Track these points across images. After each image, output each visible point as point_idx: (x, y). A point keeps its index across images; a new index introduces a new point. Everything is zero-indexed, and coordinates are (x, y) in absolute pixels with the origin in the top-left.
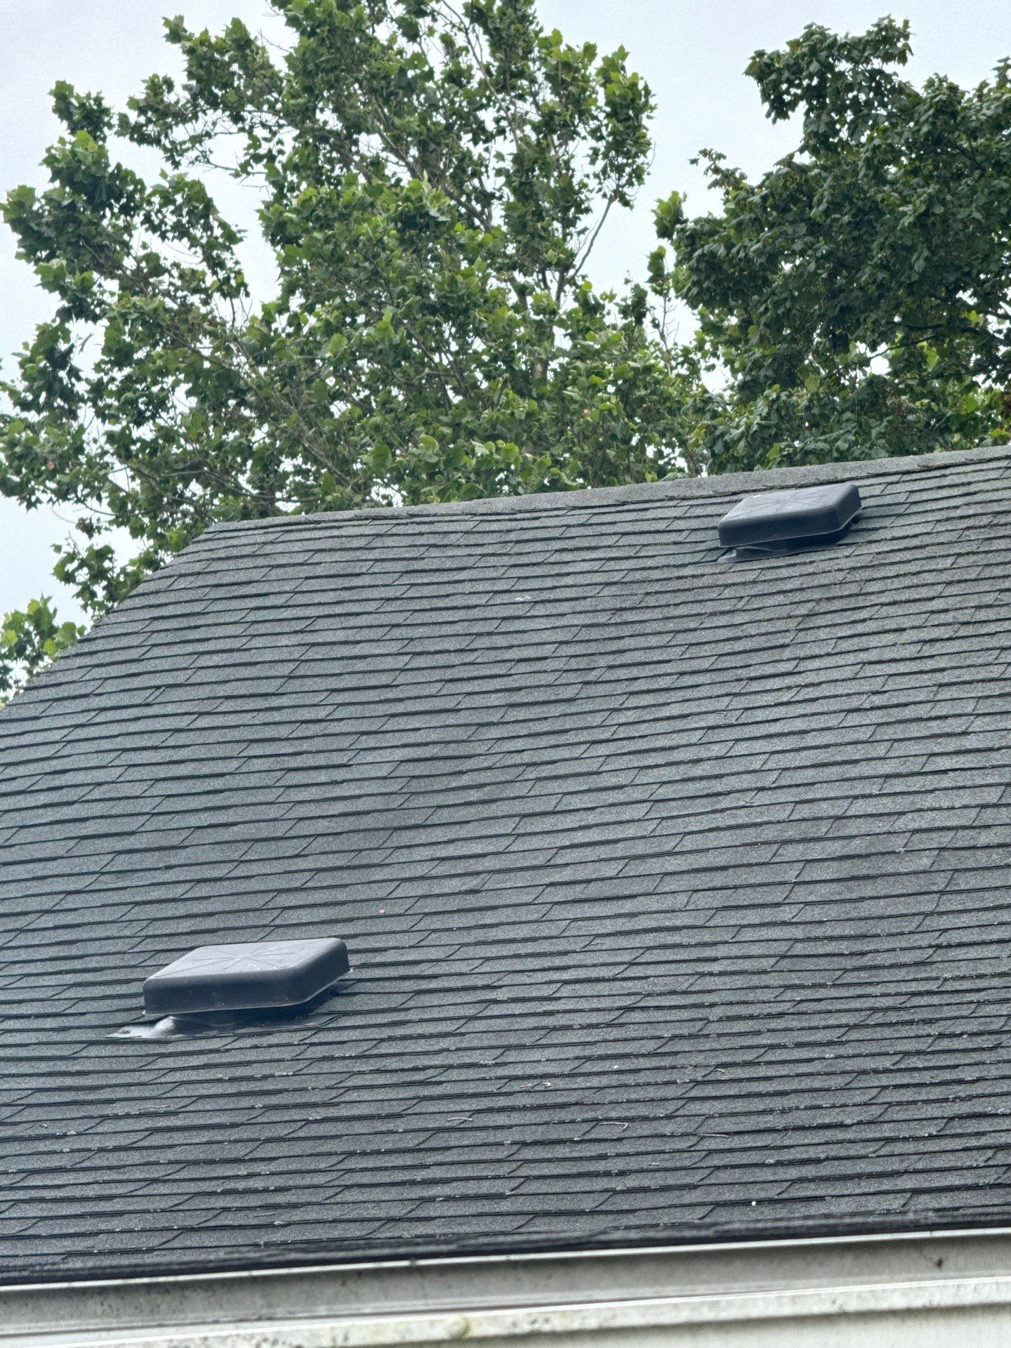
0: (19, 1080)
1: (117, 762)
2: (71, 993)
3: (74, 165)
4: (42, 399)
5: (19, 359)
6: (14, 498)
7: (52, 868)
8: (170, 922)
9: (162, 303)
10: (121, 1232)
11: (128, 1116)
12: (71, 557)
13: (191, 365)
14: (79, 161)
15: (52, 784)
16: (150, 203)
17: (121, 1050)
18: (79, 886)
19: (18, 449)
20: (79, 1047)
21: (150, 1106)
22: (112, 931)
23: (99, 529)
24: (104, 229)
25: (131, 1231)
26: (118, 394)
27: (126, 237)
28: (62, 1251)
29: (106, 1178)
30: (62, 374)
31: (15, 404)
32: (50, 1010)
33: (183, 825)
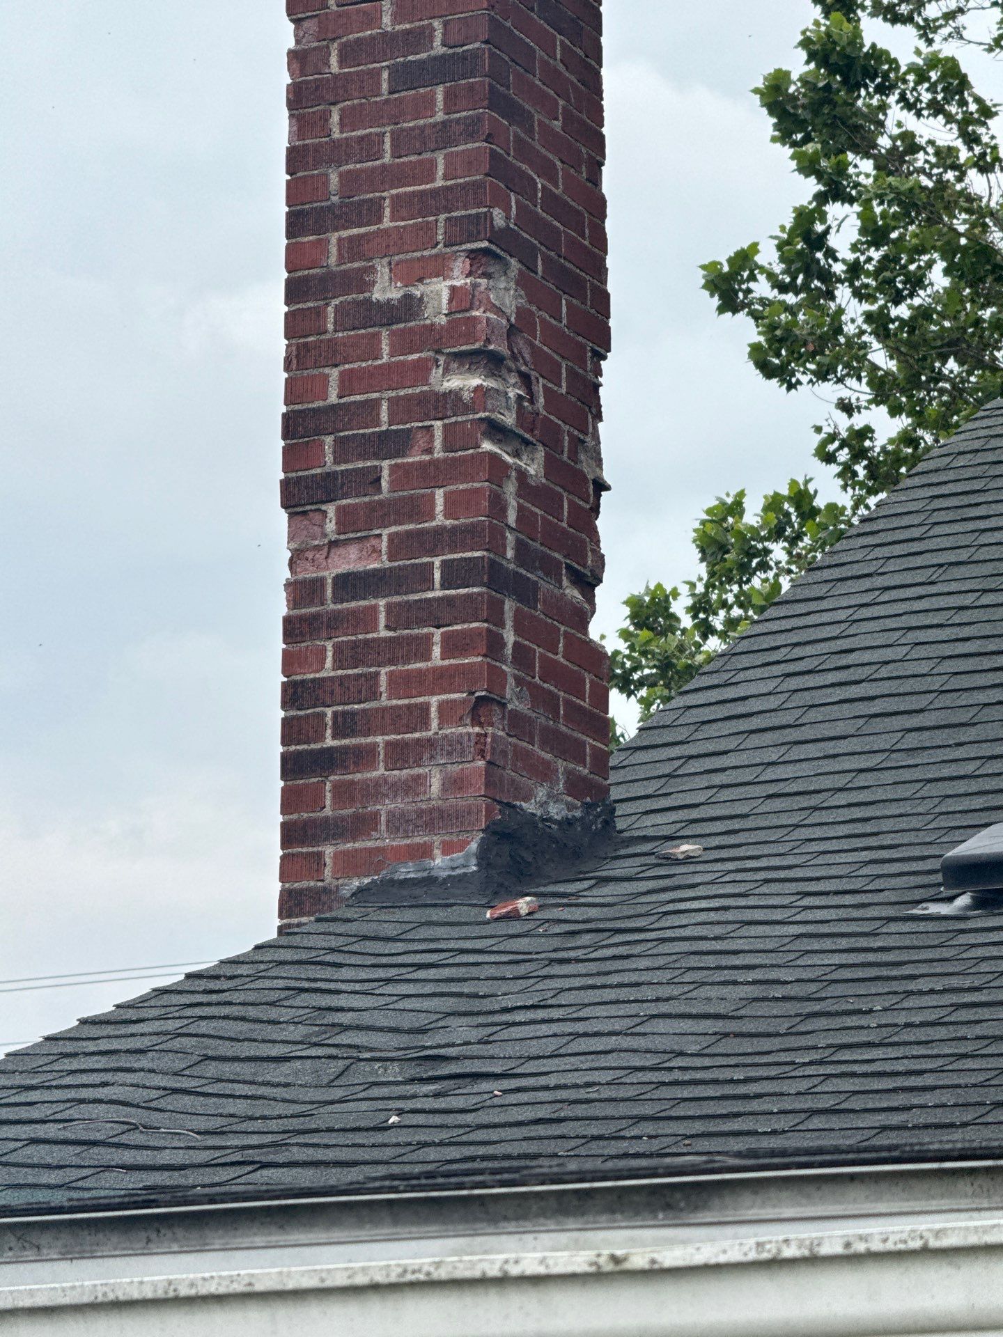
0: (822, 956)
1: (903, 641)
2: (866, 871)
3: (830, 46)
4: (799, 281)
5: (776, 242)
6: (775, 381)
7: (843, 746)
8: (963, 798)
9: (918, 182)
10: (935, 1106)
11: (932, 991)
12: (832, 437)
13: (948, 243)
14: (835, 43)
15: (840, 664)
16: (905, 81)
17: (922, 926)
18: (870, 764)
19: (778, 332)
20: (879, 923)
21: (955, 982)
22: (906, 808)
23: (859, 408)
24: (859, 109)
25: (944, 1106)
26: (876, 274)
27: (881, 117)
28: (877, 1124)
29: (915, 1053)
30: (819, 255)
31: (773, 287)
32: (848, 887)
33: (971, 702)
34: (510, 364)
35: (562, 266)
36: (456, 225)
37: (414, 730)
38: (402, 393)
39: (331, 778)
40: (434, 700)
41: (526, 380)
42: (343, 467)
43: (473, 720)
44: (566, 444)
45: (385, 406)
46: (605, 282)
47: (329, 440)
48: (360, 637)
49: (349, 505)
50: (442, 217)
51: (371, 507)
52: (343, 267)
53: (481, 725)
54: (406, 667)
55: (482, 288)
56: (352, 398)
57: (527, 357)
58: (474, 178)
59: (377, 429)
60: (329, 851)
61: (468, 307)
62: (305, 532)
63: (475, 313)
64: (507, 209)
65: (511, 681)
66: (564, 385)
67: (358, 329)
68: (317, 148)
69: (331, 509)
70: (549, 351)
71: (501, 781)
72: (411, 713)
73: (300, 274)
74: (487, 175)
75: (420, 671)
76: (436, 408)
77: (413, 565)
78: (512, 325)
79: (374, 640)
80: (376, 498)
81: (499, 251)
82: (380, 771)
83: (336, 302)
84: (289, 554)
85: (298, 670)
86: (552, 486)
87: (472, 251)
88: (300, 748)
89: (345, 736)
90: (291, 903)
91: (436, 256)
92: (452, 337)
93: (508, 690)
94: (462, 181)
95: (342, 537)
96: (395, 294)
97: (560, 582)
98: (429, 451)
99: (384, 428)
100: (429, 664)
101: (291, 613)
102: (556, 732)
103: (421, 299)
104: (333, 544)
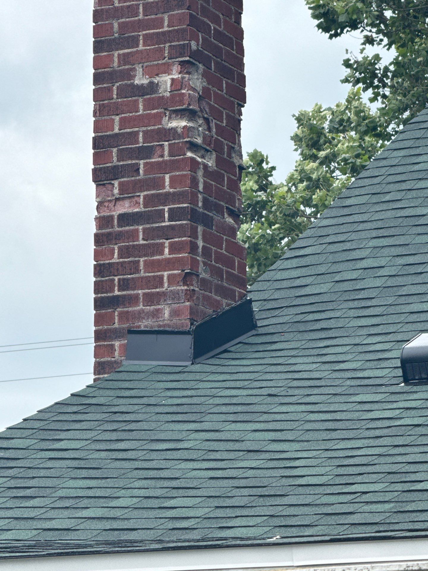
34: (200, 114)
35: (223, 64)
36: (174, 49)
37: (156, 288)
38: (149, 129)
39: (118, 310)
40: (166, 274)
41: (207, 120)
42: (121, 163)
43: (184, 283)
44: (226, 150)
45: (141, 135)
46: (243, 70)
47: (115, 150)
48: (131, 243)
49: (124, 181)
50: (167, 45)
51: (135, 183)
52: (120, 68)
53: (188, 285)
54: (152, 258)
55: (186, 79)
56: (126, 131)
57: (207, 110)
58: (182, 27)
59: (137, 145)
60: (117, 344)
61: (180, 88)
62: (104, 194)
63: (183, 91)
64: (197, 41)
65: (201, 264)
66: (225, 121)
67: (129, 97)
68: (107, 10)
69: (116, 183)
70: (218, 106)
71: (197, 312)
72: (155, 280)
73: (100, 71)
74: (188, 25)
75: (159, 260)
76: (165, 136)
77: (155, 210)
78: (200, 96)
79: (137, 245)
80: (137, 178)
81: (194, 61)
82: (141, 307)
83: (117, 84)
84: (97, 204)
85: (102, 259)
86: (220, 170)
87: (181, 62)
88: (103, 295)
89: (124, 290)
90: (99, 368)
91: (164, 64)
92: (173, 102)
93: (200, 268)
94: (176, 28)
95: (122, 196)
96: (145, 81)
97: (223, 215)
98: (162, 156)
99: (141, 145)
100: (163, 257)
101: (98, 232)
102: (222, 287)
103: (158, 84)
104: (117, 199)
